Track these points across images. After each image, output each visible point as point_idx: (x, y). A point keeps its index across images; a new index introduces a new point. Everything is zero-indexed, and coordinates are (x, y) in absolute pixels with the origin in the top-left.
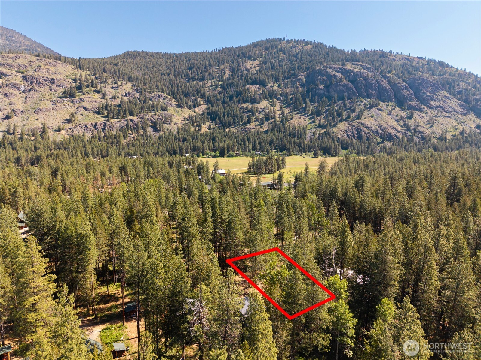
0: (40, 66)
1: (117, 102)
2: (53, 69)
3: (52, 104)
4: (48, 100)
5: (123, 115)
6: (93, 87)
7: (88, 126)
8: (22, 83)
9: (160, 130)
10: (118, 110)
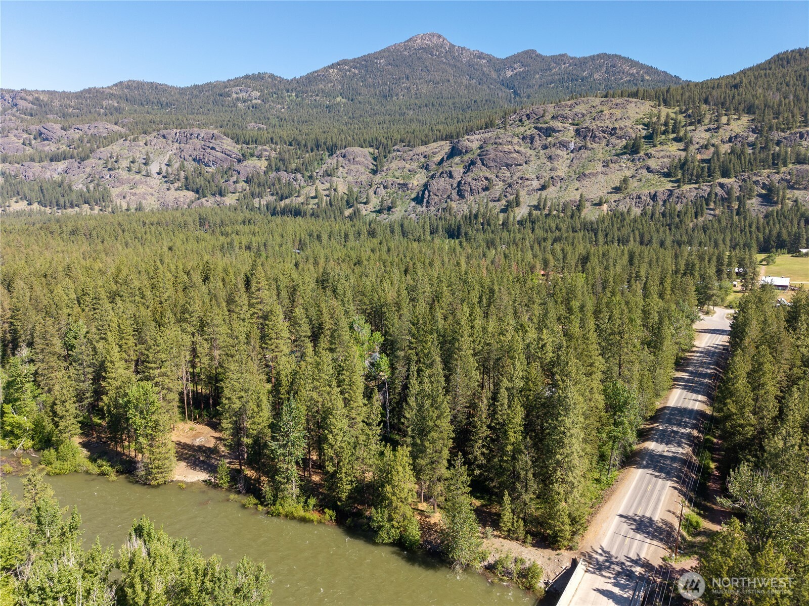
0: (602, 111)
1: (707, 155)
2: (618, 113)
3: (604, 166)
4: (599, 160)
5: (709, 176)
6: (673, 132)
7: (643, 197)
8: (573, 140)
9: (776, 203)
10: (703, 168)
